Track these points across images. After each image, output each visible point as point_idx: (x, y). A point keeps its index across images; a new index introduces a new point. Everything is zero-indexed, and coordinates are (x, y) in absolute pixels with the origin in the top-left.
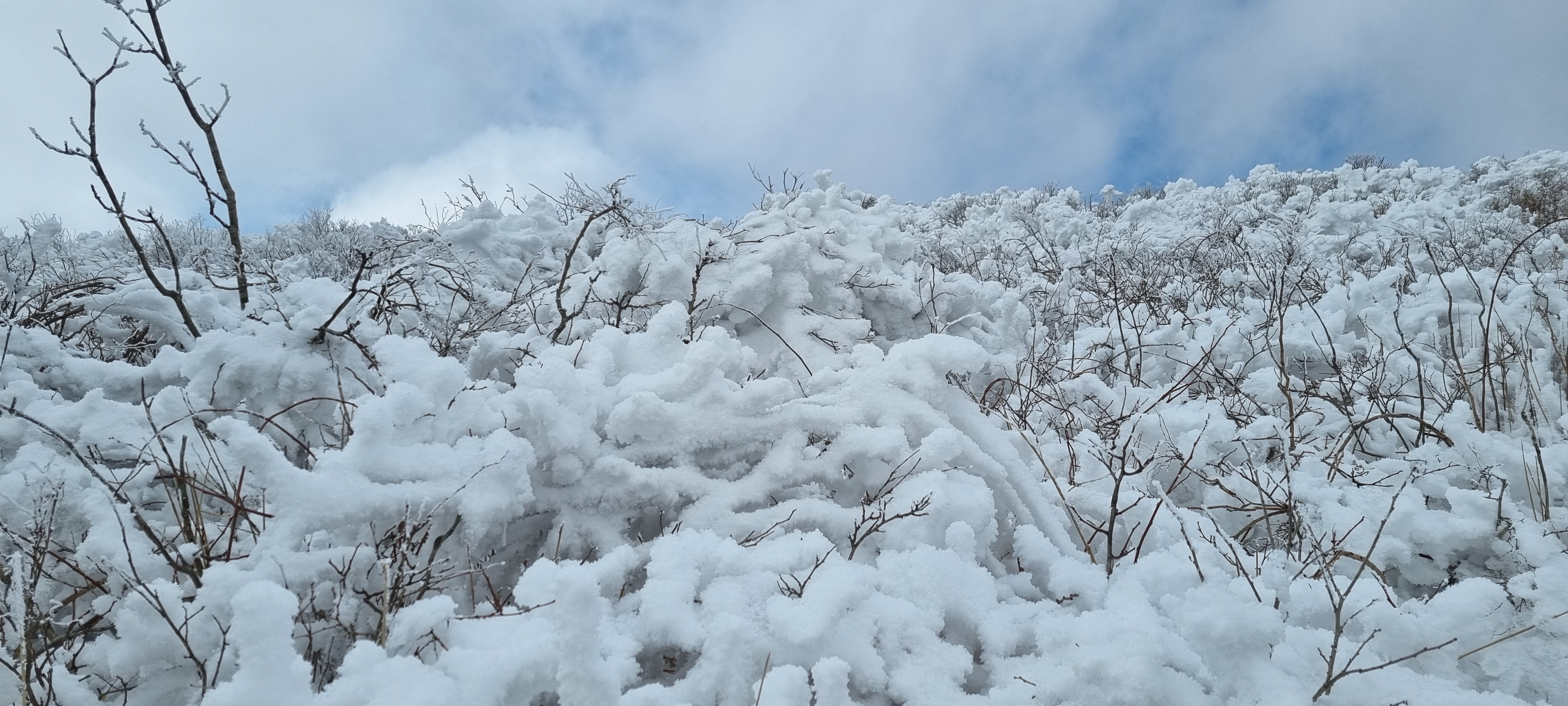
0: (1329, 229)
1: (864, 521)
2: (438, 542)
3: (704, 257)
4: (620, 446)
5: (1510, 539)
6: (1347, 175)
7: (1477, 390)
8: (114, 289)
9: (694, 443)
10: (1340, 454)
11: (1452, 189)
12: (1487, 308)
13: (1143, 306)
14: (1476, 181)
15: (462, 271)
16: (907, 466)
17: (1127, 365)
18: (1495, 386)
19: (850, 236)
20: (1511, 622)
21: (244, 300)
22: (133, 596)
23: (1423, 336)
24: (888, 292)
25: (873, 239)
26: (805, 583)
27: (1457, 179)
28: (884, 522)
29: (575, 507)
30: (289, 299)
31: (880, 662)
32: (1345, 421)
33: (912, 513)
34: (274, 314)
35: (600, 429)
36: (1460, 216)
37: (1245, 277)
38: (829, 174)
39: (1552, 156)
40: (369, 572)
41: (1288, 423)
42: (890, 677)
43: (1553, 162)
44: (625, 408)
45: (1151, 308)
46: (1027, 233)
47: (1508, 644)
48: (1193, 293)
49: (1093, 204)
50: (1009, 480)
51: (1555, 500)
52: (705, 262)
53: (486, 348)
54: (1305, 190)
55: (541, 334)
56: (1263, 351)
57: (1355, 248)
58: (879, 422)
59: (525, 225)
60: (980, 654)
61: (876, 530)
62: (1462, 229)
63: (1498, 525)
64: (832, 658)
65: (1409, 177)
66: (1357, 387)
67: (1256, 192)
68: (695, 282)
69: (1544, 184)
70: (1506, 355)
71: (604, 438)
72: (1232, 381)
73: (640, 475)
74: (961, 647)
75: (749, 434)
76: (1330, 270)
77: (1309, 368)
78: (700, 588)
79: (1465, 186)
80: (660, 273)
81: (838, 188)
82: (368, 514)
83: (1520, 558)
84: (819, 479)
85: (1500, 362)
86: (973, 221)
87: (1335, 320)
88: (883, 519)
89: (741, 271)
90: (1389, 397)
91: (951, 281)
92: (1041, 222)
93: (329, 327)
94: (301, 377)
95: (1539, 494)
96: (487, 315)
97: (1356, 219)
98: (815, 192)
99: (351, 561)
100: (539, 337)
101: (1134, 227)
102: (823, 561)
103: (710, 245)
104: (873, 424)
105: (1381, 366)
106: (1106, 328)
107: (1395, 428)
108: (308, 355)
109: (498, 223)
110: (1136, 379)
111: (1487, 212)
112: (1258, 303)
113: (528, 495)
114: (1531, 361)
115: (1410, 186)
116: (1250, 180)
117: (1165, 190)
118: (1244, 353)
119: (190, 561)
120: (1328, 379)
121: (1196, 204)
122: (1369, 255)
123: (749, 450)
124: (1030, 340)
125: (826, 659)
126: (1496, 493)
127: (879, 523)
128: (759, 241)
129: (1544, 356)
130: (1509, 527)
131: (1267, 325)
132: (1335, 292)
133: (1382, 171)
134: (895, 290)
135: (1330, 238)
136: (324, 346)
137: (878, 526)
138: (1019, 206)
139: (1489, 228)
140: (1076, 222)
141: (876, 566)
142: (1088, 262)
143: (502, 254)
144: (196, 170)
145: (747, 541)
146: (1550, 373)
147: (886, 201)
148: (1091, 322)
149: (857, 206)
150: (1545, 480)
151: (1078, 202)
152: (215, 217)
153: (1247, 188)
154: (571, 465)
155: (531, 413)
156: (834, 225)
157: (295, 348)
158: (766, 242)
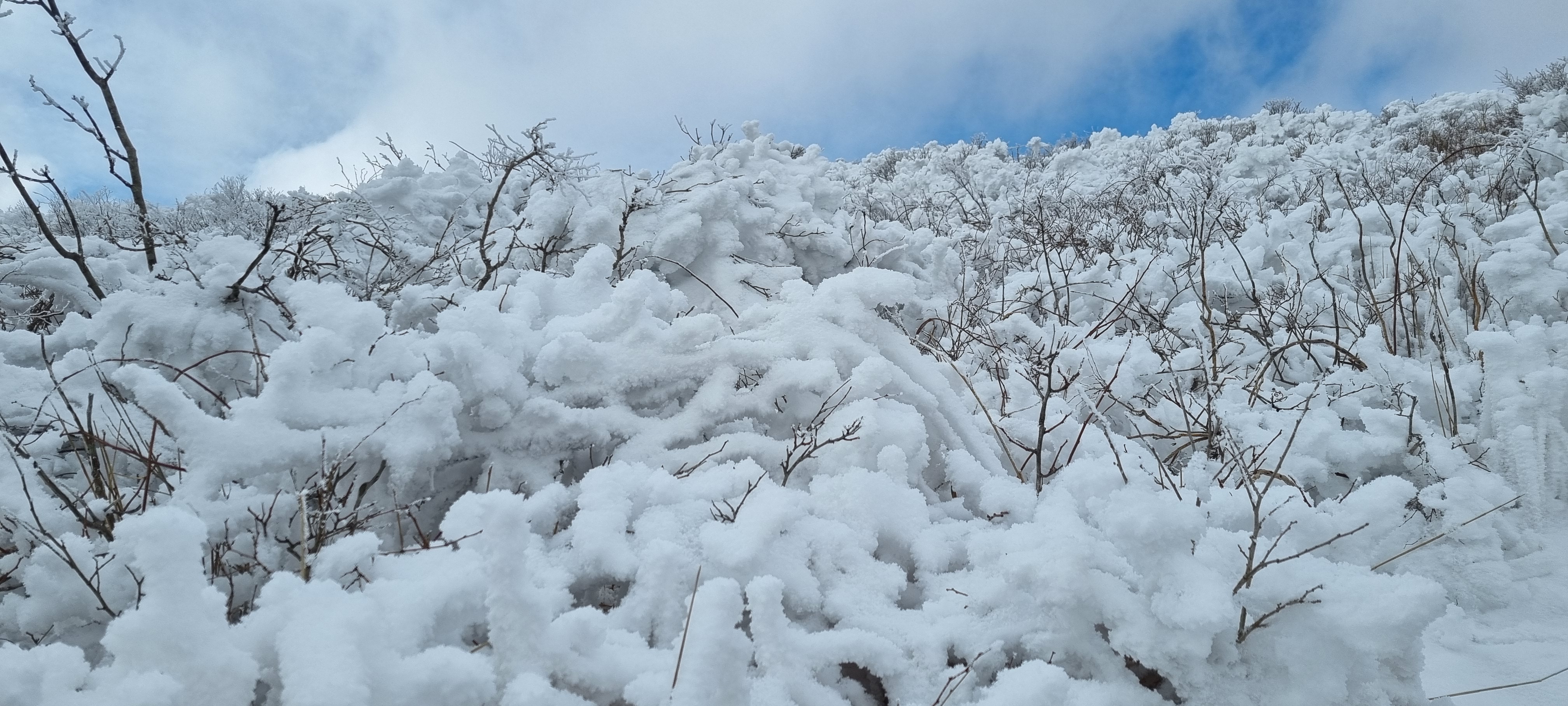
0: (1248, 173)
1: (796, 447)
2: (363, 489)
3: (630, 203)
4: (549, 388)
5: (1420, 453)
6: (1265, 121)
7: (1388, 316)
8: (14, 259)
9: (624, 382)
10: (1260, 380)
11: (1364, 131)
12: (1398, 240)
13: (1070, 250)
14: (1387, 124)
15: (383, 227)
16: (838, 396)
17: (1056, 307)
18: (1405, 315)
19: (780, 186)
20: (1422, 532)
21: (152, 261)
22: (42, 550)
23: (1337, 269)
24: (820, 241)
25: (802, 189)
26: (738, 508)
27: (1368, 121)
28: (816, 447)
29: (504, 451)
30: (199, 258)
31: (814, 583)
32: (1265, 350)
33: (844, 438)
34: (184, 273)
35: (528, 373)
36: (1372, 157)
37: (1167, 220)
38: (757, 125)
39: (1457, 98)
40: (291, 519)
41: (1211, 354)
42: (825, 597)
43: (1458, 103)
44: (552, 349)
45: (1079, 251)
46: (957, 185)
47: (1419, 552)
48: (1118, 235)
49: (1020, 156)
50: (940, 409)
51: (1463, 418)
52: (632, 209)
53: (410, 301)
54: (1224, 137)
55: (466, 285)
56: (1186, 288)
57: (1273, 190)
58: (809, 355)
59: (449, 183)
60: (914, 572)
61: (809, 456)
62: (1373, 170)
63: (1409, 441)
64: (765, 577)
65: (1324, 121)
66: (1276, 319)
67: (1178, 140)
68: (622, 230)
69: (1451, 125)
70: (1416, 284)
71: (532, 381)
72: (1157, 317)
73: (569, 415)
74: (895, 565)
75: (680, 371)
76: (1250, 210)
77: (1230, 304)
78: (632, 519)
79: (1376, 129)
80: (588, 224)
81: (766, 138)
82: (287, 460)
83: (1430, 471)
84: (751, 413)
85: (1410, 291)
86: (903, 175)
87: (1254, 256)
88: (815, 445)
89: (670, 220)
90: (1306, 328)
91: (881, 228)
92: (971, 173)
93: (243, 284)
94: (215, 336)
95: (1448, 410)
96: (408, 271)
97: (1273, 163)
98: (744, 142)
99: (271, 508)
100: (463, 288)
101: (1061, 177)
102: (755, 486)
103: (636, 192)
104: (805, 358)
105: (1297, 296)
106: (1035, 272)
107: (1312, 356)
108: (222, 314)
109: (419, 180)
110: (1064, 318)
111: (1397, 153)
112: (1181, 243)
113: (455, 438)
114: (1440, 288)
115: (1324, 130)
116: (1172, 128)
117: (1091, 140)
118: (1167, 291)
119: (102, 516)
120: (1248, 313)
121: (1120, 153)
122: (1287, 198)
123: (680, 387)
124: (960, 284)
125: (759, 577)
126: (1407, 411)
127: (810, 449)
128: (687, 190)
129: (1451, 283)
130: (1420, 444)
131: (1188, 265)
132: (1254, 228)
133: (1298, 116)
134: (826, 239)
135: (1249, 181)
136: (238, 304)
137: (810, 452)
138: (949, 159)
139: (1399, 168)
140: (1004, 174)
141: (809, 491)
142: (1016, 212)
143: (424, 213)
144: (92, 127)
145: (680, 473)
146: (1458, 301)
147: (814, 151)
148: (1020, 267)
149: (786, 156)
150: (1453, 398)
151: (1005, 154)
152: (116, 175)
153: (1169, 136)
154: (498, 407)
155: (455, 357)
156: (762, 176)
157: (208, 307)
158: (694, 191)
